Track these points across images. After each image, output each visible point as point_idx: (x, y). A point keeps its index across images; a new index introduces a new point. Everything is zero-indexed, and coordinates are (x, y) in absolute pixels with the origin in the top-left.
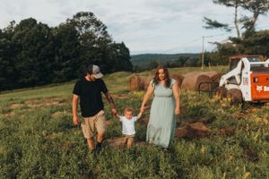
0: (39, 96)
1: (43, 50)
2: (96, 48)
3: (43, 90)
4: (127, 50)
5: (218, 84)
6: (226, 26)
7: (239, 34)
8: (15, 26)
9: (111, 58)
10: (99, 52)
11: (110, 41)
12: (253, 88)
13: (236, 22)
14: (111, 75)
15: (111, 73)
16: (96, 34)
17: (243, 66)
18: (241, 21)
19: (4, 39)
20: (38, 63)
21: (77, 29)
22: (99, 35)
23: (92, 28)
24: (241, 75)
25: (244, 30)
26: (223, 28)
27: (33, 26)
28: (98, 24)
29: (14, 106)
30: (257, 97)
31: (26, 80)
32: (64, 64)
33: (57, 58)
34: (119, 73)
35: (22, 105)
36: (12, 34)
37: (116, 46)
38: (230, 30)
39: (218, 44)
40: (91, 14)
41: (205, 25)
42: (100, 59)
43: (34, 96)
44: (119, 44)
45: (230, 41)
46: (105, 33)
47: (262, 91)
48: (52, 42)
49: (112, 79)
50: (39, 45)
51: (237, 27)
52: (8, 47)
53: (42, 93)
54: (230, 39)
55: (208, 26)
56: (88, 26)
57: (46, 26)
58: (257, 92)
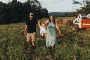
0: (17, 26)
1: (19, 11)
2: (37, 10)
3: (19, 24)
4: (47, 11)
5: (72, 23)
6: (80, 3)
7: (84, 6)
8: (10, 2)
9: (42, 14)
10: (37, 12)
11: (41, 8)
12: (82, 24)
13: (84, 2)
14: (42, 19)
15: (41, 18)
16: (37, 5)
17: (79, 17)
18: (85, 1)
19: (7, 7)
20: (18, 15)
21: (31, 4)
22: (38, 6)
23: (35, 3)
24: (79, 20)
25: (86, 4)
27: (16, 2)
28: (38, 2)
29: (9, 28)
30: (83, 27)
31: (14, 20)
32: (26, 15)
33: (24, 13)
34: (44, 19)
35: (12, 28)
36: (9, 5)
37: (43, 9)
38: (81, 5)
39: (77, 9)
41: (73, 3)
42: (38, 14)
43: (16, 26)
44: (44, 9)
45: (81, 9)
46: (40, 5)
47: (85, 25)
48: (22, 8)
49: (42, 20)
50: (18, 9)
51: (84, 3)
52: (8, 9)
53: (19, 25)
54: (81, 7)
55: (74, 3)
56: (34, 2)
57: (20, 2)
58: (83, 25)
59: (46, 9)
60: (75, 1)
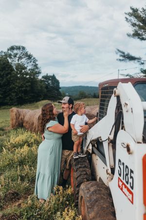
4: (58, 82)
6: (139, 59)
9: (39, 88)
10: (27, 82)
21: (10, 61)
22: (29, 67)
23: (24, 60)
26: (136, 61)
28: (29, 57)
38: (143, 64)
40: (24, 48)
42: (28, 89)
44: (51, 76)
45: (142, 74)
46: (36, 65)
55: (121, 58)
56: (20, 58)
59: (53, 78)
60: (124, 53)
